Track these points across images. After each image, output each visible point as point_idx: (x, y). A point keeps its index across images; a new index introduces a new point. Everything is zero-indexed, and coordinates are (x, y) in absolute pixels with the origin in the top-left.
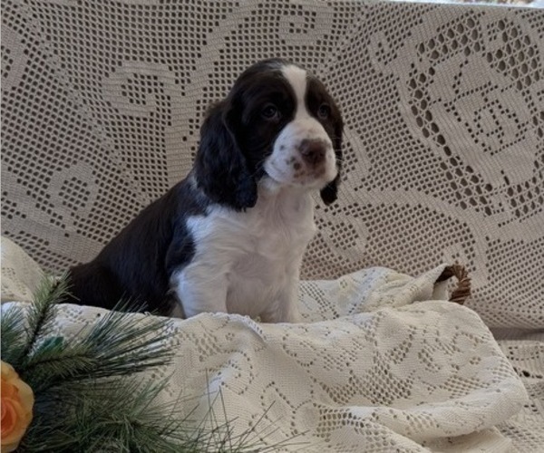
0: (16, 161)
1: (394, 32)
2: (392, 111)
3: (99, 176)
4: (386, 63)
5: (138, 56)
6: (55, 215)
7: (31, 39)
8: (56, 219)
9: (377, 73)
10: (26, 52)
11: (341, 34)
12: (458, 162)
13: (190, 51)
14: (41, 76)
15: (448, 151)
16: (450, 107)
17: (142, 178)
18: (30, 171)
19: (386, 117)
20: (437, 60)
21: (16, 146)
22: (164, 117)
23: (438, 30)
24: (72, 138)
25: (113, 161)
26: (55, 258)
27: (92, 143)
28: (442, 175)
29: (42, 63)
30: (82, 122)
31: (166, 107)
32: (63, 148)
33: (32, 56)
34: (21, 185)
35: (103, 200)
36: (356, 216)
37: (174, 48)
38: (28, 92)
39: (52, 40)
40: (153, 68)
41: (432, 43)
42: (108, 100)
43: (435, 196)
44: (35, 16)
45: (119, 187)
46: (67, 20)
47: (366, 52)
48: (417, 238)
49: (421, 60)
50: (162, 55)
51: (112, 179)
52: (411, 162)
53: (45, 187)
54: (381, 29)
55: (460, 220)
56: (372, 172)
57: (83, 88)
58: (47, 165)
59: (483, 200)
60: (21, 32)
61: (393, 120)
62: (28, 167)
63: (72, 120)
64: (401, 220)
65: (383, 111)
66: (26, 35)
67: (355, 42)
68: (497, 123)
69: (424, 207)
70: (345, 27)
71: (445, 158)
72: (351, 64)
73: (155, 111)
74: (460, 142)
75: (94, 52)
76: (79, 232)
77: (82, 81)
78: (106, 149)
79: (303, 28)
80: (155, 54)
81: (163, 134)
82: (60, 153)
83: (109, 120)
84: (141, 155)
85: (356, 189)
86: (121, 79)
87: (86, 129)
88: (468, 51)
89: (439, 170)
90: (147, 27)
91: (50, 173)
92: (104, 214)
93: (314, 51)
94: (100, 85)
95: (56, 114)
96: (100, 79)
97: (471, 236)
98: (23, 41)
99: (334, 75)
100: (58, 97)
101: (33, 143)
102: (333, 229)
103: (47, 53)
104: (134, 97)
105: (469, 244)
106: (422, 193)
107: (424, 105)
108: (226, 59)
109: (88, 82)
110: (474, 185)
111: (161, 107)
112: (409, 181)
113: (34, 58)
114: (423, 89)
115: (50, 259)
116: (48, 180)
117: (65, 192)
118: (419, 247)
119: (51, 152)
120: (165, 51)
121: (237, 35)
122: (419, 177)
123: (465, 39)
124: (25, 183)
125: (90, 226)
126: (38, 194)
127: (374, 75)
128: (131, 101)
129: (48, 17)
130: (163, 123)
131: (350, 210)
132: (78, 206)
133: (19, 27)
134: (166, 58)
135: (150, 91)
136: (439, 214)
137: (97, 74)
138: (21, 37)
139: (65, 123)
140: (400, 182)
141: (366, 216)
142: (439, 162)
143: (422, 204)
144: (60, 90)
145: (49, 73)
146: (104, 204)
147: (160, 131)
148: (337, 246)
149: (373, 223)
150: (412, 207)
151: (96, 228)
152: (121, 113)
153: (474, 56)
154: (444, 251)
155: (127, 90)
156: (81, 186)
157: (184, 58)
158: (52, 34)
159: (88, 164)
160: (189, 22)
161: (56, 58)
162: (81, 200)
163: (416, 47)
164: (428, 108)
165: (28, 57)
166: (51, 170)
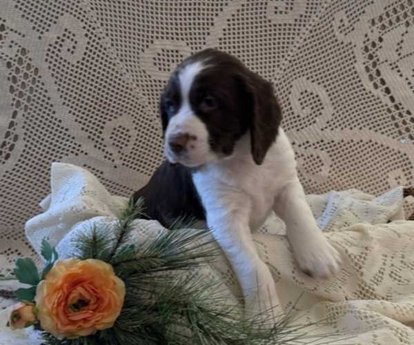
0: (81, 115)
1: (352, 11)
2: (350, 70)
3: (137, 124)
4: (346, 34)
5: (165, 36)
6: (107, 153)
7: (90, 26)
8: (108, 156)
9: (339, 42)
10: (86, 35)
11: (313, 14)
12: (400, 107)
13: (201, 31)
14: (98, 53)
15: (392, 99)
16: (394, 66)
18: (90, 122)
19: (345, 75)
20: (383, 32)
21: (80, 104)
23: (385, 8)
24: (119, 97)
25: (147, 113)
26: (107, 183)
27: (133, 101)
28: (388, 117)
29: (98, 43)
30: (126, 86)
32: (113, 104)
33: (90, 38)
34: (84, 131)
35: (140, 141)
36: (322, 149)
37: (190, 29)
38: (89, 64)
39: (105, 26)
40: (175, 44)
41: (381, 19)
42: (143, 68)
43: (383, 133)
44: (92, 9)
45: (151, 132)
46: (115, 11)
47: (331, 26)
49: (372, 31)
50: (182, 34)
51: (147, 126)
52: (364, 108)
53: (100, 133)
54: (342, 9)
55: (401, 150)
56: (334, 116)
57: (126, 61)
58: (101, 117)
60: (82, 21)
61: (351, 77)
62: (89, 119)
63: (119, 84)
64: (356, 152)
65: (344, 70)
66: (86, 23)
67: (323, 19)
69: (374, 142)
70: (316, 8)
71: (390, 104)
72: (320, 36)
74: (401, 91)
75: (134, 34)
76: (123, 164)
77: (126, 56)
78: (142, 105)
79: (284, 10)
80: (177, 34)
82: (111, 108)
83: (145, 83)
85: (322, 130)
86: (153, 54)
87: (128, 91)
88: (407, 24)
89: (386, 114)
90: (171, 14)
91: (104, 123)
92: (141, 152)
93: (292, 27)
94: (138, 58)
95: (108, 80)
96: (138, 53)
97: (410, 163)
98: (84, 28)
99: (307, 45)
100: (109, 68)
101: (92, 101)
102: (305, 159)
103: (101, 36)
104: (162, 66)
105: (408, 169)
107: (374, 65)
108: (227, 36)
109: (130, 57)
110: (412, 124)
112: (362, 122)
113: (92, 39)
114: (374, 53)
116: (102, 128)
117: (114, 136)
118: (370, 171)
119: (104, 108)
120: (184, 32)
121: (236, 17)
122: (370, 119)
123: (405, 15)
124: (87, 130)
125: (131, 160)
126: (95, 138)
127: (337, 43)
128: (160, 69)
129: (101, 9)
131: (318, 145)
132: (123, 146)
133: (81, 17)
134: (184, 37)
135: (173, 61)
136: (385, 147)
137: (136, 50)
138: (83, 24)
139: (114, 87)
140: (356, 123)
141: (330, 149)
142: (385, 108)
143: (373, 140)
144: (110, 63)
145: (103, 51)
146: (141, 144)
148: (308, 172)
149: (335, 154)
150: (364, 142)
151: (135, 162)
152: (153, 78)
153: (412, 27)
154: (389, 174)
155: (157, 61)
156: (125, 132)
157: (198, 36)
158: (104, 22)
159: (130, 116)
160: (201, 9)
161: (107, 39)
162: (125, 142)
163: (369, 21)
164: (378, 67)
165: (87, 39)
166: (105, 120)
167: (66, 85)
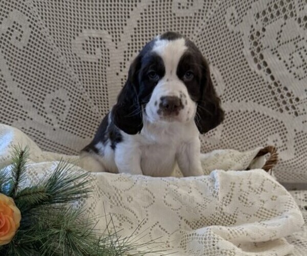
0: (27, 89)
1: (241, 7)
2: (239, 54)
3: (71, 96)
4: (236, 25)
5: (91, 26)
6: (48, 118)
7: (33, 19)
8: (48, 121)
9: (230, 31)
11: (209, 9)
12: (279, 84)
13: (120, 22)
14: (39, 40)
15: (273, 78)
16: (274, 51)
17: (94, 97)
18: (34, 94)
19: (235, 58)
20: (267, 23)
22: (106, 61)
23: (268, 4)
24: (56, 75)
25: (78, 88)
26: (48, 142)
27: (67, 78)
28: (269, 92)
29: (39, 33)
30: (61, 65)
31: (107, 56)
32: (51, 80)
33: (33, 28)
34: (29, 101)
35: (73, 110)
37: (111, 21)
38: (32, 49)
39: (44, 19)
40: (100, 33)
41: (264, 13)
42: (75, 52)
43: (264, 105)
44: (34, 5)
45: (82, 103)
46: (52, 7)
47: (224, 19)
48: (252, 130)
49: (257, 23)
50: (105, 25)
51: (78, 98)
52: (250, 85)
53: (42, 103)
54: (233, 5)
55: (279, 119)
56: (226, 91)
57: (61, 46)
58: (43, 90)
59: (293, 107)
61: (239, 60)
62: (33, 92)
63: (56, 65)
64: (242, 120)
65: (234, 54)
66: (30, 17)
67: (217, 13)
68: (303, 61)
69: (257, 112)
70: (211, 4)
71: (271, 81)
72: (215, 27)
73: (101, 59)
74: (280, 72)
75: (67, 25)
76: (61, 128)
77: (61, 42)
78: (74, 81)
79: (186, 6)
80: (101, 25)
81: (105, 72)
82: (50, 84)
83: (76, 64)
84: (93, 84)
86: (82, 40)
87: (63, 70)
88: (286, 17)
89: (267, 90)
90: (96, 9)
91: (45, 95)
92: (74, 118)
93: (192, 20)
94: (71, 44)
95: (47, 61)
96: (70, 40)
97: (285, 129)
98: (29, 20)
99: (204, 33)
100: (48, 52)
101: (35, 78)
103: (42, 27)
104: (89, 51)
105: (284, 134)
106: (256, 103)
107: (259, 50)
108: (141, 26)
109: (64, 43)
110: (288, 98)
111: (104, 56)
112: (248, 96)
113: (35, 29)
114: (258, 40)
115: (46, 143)
116: (43, 99)
117: (53, 106)
119: (45, 83)
120: (106, 23)
121: (147, 11)
122: (254, 94)
123: (284, 10)
124: (31, 101)
125: (66, 124)
126: (39, 107)
127: (228, 32)
128: (88, 53)
129: (42, 6)
130: (105, 65)
132: (60, 113)
133: (26, 12)
134: (106, 27)
136: (266, 116)
137: (69, 38)
138: (27, 18)
139: (52, 67)
140: (243, 97)
142: (267, 85)
143: (256, 110)
144: (49, 48)
145: (43, 38)
146: (74, 112)
147: (104, 70)
148: (204, 135)
149: (226, 122)
150: (249, 112)
151: (70, 126)
152: (82, 60)
153: (290, 20)
154: (268, 138)
155: (85, 46)
156: (61, 102)
157: (117, 26)
158: (44, 16)
159: (65, 90)
160: (120, 5)
161: (47, 29)
162: (62, 110)
163: (254, 15)
164: (261, 52)
165: (31, 29)
166: (45, 93)
167: (15, 66)
